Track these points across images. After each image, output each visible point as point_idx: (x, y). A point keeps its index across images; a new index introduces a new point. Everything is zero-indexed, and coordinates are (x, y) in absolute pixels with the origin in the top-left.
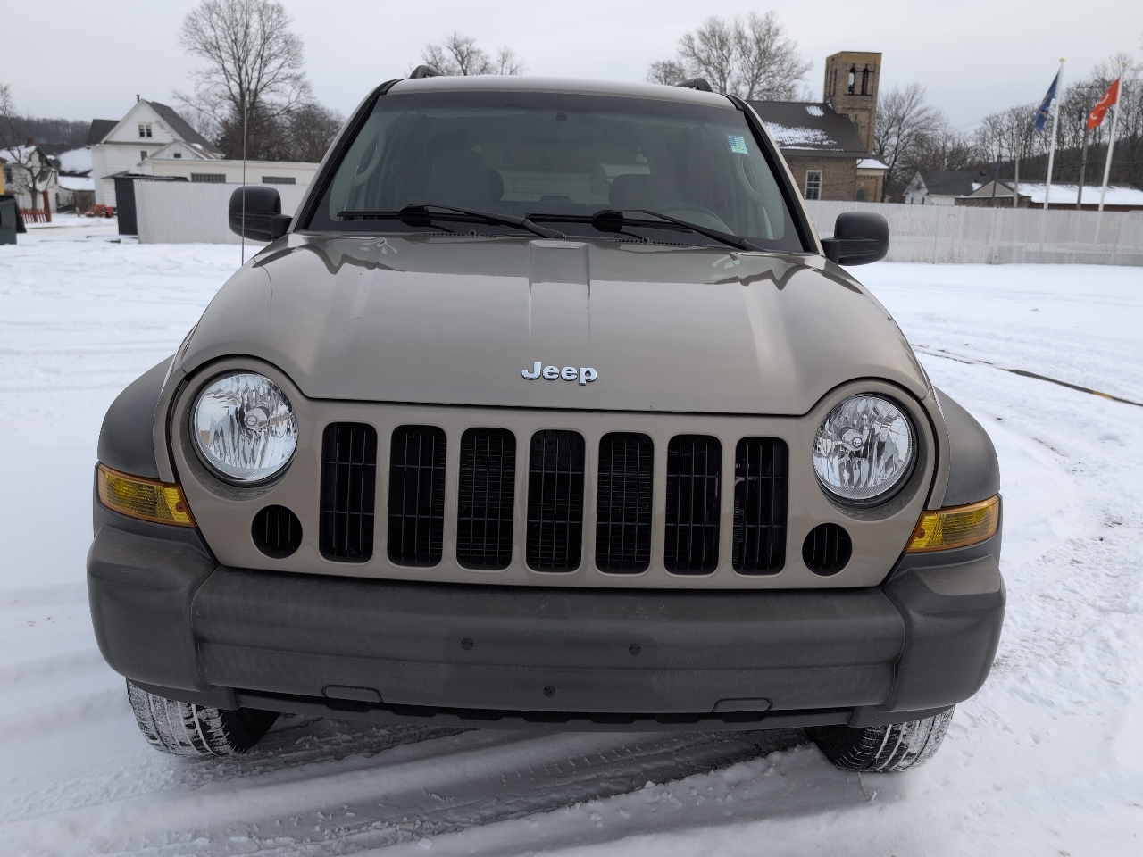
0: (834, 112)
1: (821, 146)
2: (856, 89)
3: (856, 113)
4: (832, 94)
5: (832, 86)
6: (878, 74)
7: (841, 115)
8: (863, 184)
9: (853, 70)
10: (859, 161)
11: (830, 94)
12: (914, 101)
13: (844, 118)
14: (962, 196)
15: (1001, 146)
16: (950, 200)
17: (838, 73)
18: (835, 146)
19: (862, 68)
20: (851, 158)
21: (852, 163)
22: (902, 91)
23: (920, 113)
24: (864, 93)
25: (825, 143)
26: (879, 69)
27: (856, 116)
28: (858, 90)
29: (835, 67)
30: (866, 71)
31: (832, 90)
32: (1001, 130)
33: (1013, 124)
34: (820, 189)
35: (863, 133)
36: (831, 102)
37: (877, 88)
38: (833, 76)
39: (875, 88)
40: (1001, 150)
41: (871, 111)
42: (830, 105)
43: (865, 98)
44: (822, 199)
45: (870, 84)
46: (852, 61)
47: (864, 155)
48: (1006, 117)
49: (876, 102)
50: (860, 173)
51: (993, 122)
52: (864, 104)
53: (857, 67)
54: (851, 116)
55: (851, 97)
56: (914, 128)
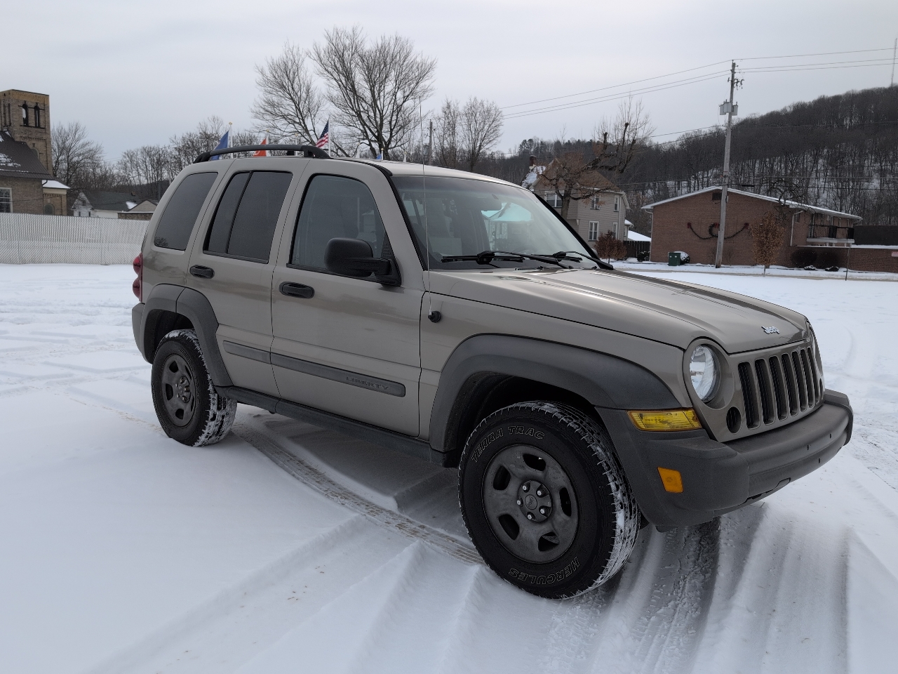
0: (13, 139)
1: (6, 167)
2: (29, 122)
3: (34, 142)
4: (8, 123)
5: (7, 117)
6: (48, 111)
7: (20, 143)
8: (49, 201)
9: (25, 106)
10: (44, 182)
11: (5, 124)
12: (77, 136)
13: (22, 145)
14: (123, 212)
15: (139, 175)
16: (115, 215)
17: (11, 108)
18: (19, 168)
19: (33, 105)
20: (37, 180)
21: (38, 183)
22: (66, 128)
23: (83, 145)
24: (38, 126)
25: (11, 165)
26: (48, 107)
27: (34, 144)
28: (32, 122)
29: (7, 102)
30: (36, 108)
31: (8, 120)
32: (137, 162)
33: (145, 159)
34: (11, 203)
35: (42, 159)
36: (8, 130)
37: (49, 123)
38: (7, 109)
39: (47, 123)
40: (140, 178)
41: (47, 142)
42: (7, 133)
43: (39, 130)
44: (14, 212)
45: (42, 120)
46: (23, 99)
47: (47, 177)
48: (139, 153)
49: (49, 134)
50: (45, 191)
51: (131, 156)
52: (39, 135)
53: (29, 104)
54: (29, 143)
55: (26, 128)
56: (81, 158)
